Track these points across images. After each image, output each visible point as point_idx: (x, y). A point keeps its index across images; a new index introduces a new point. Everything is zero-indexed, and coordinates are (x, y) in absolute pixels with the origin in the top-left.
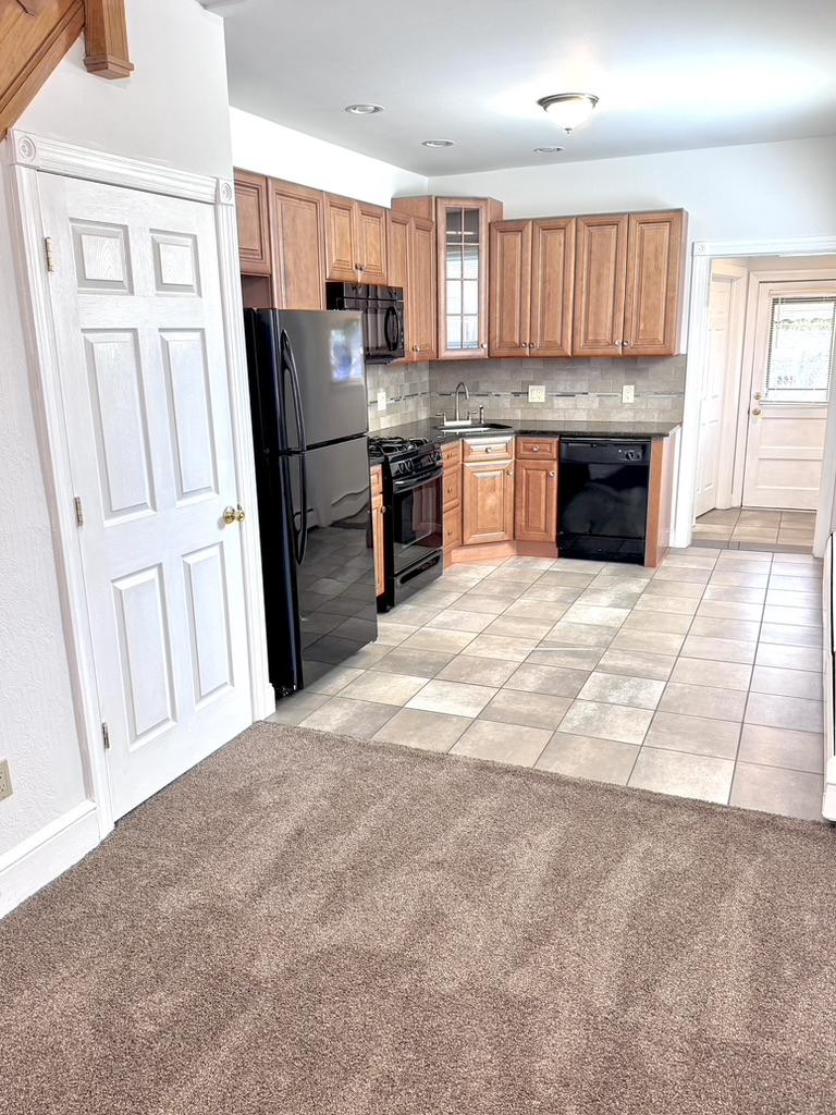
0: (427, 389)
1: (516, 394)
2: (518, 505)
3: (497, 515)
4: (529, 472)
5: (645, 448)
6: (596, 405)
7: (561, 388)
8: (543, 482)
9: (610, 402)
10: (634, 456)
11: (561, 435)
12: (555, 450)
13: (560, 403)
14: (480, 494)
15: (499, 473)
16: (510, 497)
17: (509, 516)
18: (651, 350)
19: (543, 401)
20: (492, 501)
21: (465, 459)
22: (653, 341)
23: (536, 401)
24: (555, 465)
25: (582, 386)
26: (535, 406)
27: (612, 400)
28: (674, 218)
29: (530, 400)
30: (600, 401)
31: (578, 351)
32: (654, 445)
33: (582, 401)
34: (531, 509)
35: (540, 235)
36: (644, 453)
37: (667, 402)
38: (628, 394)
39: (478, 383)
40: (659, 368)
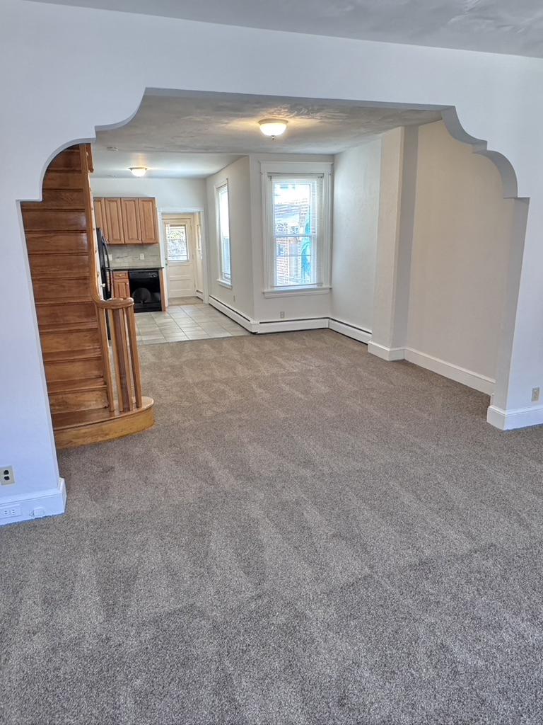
2: (116, 295)
4: (119, 284)
5: (158, 272)
6: (131, 261)
7: (118, 255)
8: (124, 287)
10: (155, 275)
11: (129, 270)
12: (127, 275)
13: (118, 260)
18: (151, 242)
19: (112, 260)
22: (151, 239)
24: (128, 280)
25: (125, 254)
27: (137, 259)
28: (152, 200)
30: (133, 259)
31: (126, 242)
32: (160, 271)
33: (126, 259)
35: (107, 202)
36: (157, 274)
37: (155, 259)
38: (142, 257)
40: (150, 248)
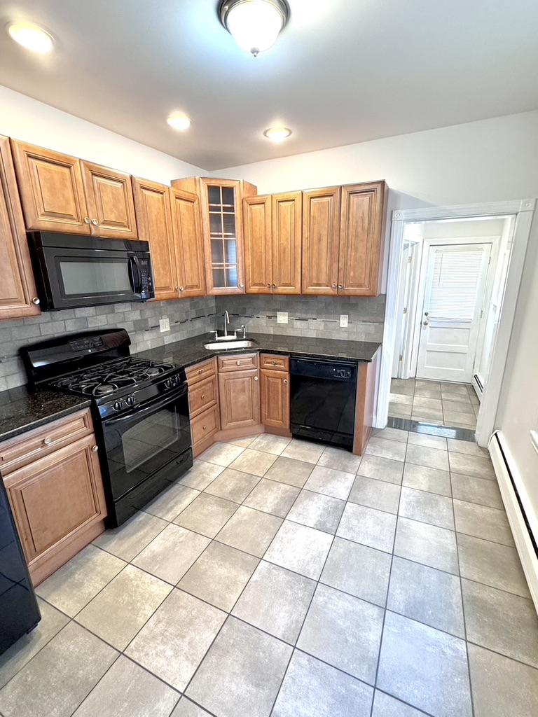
0: (214, 311)
1: (270, 317)
2: (263, 400)
3: (247, 409)
4: (269, 379)
5: (354, 370)
6: (322, 327)
7: (299, 315)
8: (280, 386)
9: (331, 325)
10: (343, 374)
11: (292, 354)
12: (287, 364)
13: (298, 324)
14: (233, 395)
15: (248, 379)
16: (256, 396)
17: (257, 410)
18: (359, 292)
19: (287, 322)
20: (243, 398)
21: (220, 370)
23: (282, 322)
24: (288, 376)
25: (313, 313)
26: (281, 325)
27: (333, 324)
29: (278, 322)
30: (325, 325)
31: (306, 291)
32: (360, 368)
33: (312, 324)
34: (272, 405)
36: (352, 373)
37: (371, 327)
38: (344, 322)
39: (245, 309)
40: (366, 305)
